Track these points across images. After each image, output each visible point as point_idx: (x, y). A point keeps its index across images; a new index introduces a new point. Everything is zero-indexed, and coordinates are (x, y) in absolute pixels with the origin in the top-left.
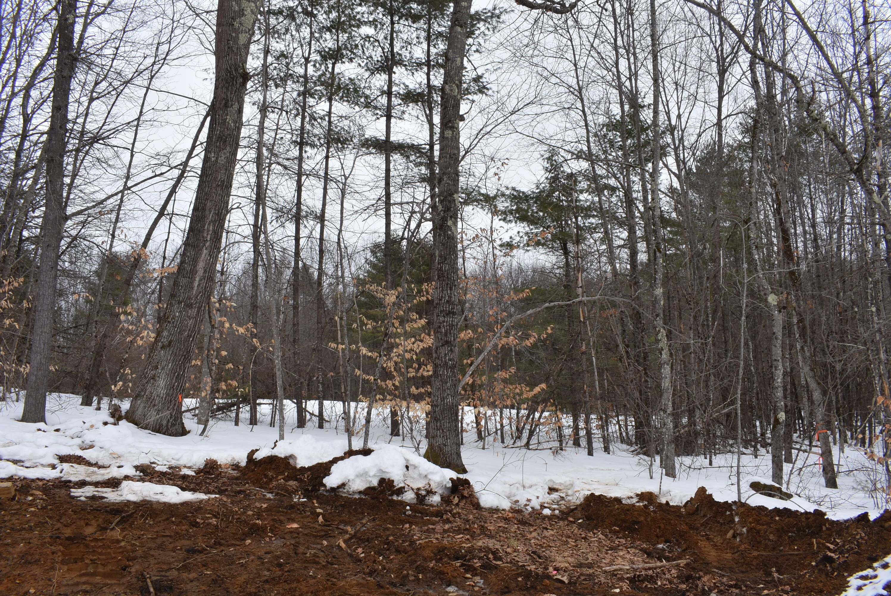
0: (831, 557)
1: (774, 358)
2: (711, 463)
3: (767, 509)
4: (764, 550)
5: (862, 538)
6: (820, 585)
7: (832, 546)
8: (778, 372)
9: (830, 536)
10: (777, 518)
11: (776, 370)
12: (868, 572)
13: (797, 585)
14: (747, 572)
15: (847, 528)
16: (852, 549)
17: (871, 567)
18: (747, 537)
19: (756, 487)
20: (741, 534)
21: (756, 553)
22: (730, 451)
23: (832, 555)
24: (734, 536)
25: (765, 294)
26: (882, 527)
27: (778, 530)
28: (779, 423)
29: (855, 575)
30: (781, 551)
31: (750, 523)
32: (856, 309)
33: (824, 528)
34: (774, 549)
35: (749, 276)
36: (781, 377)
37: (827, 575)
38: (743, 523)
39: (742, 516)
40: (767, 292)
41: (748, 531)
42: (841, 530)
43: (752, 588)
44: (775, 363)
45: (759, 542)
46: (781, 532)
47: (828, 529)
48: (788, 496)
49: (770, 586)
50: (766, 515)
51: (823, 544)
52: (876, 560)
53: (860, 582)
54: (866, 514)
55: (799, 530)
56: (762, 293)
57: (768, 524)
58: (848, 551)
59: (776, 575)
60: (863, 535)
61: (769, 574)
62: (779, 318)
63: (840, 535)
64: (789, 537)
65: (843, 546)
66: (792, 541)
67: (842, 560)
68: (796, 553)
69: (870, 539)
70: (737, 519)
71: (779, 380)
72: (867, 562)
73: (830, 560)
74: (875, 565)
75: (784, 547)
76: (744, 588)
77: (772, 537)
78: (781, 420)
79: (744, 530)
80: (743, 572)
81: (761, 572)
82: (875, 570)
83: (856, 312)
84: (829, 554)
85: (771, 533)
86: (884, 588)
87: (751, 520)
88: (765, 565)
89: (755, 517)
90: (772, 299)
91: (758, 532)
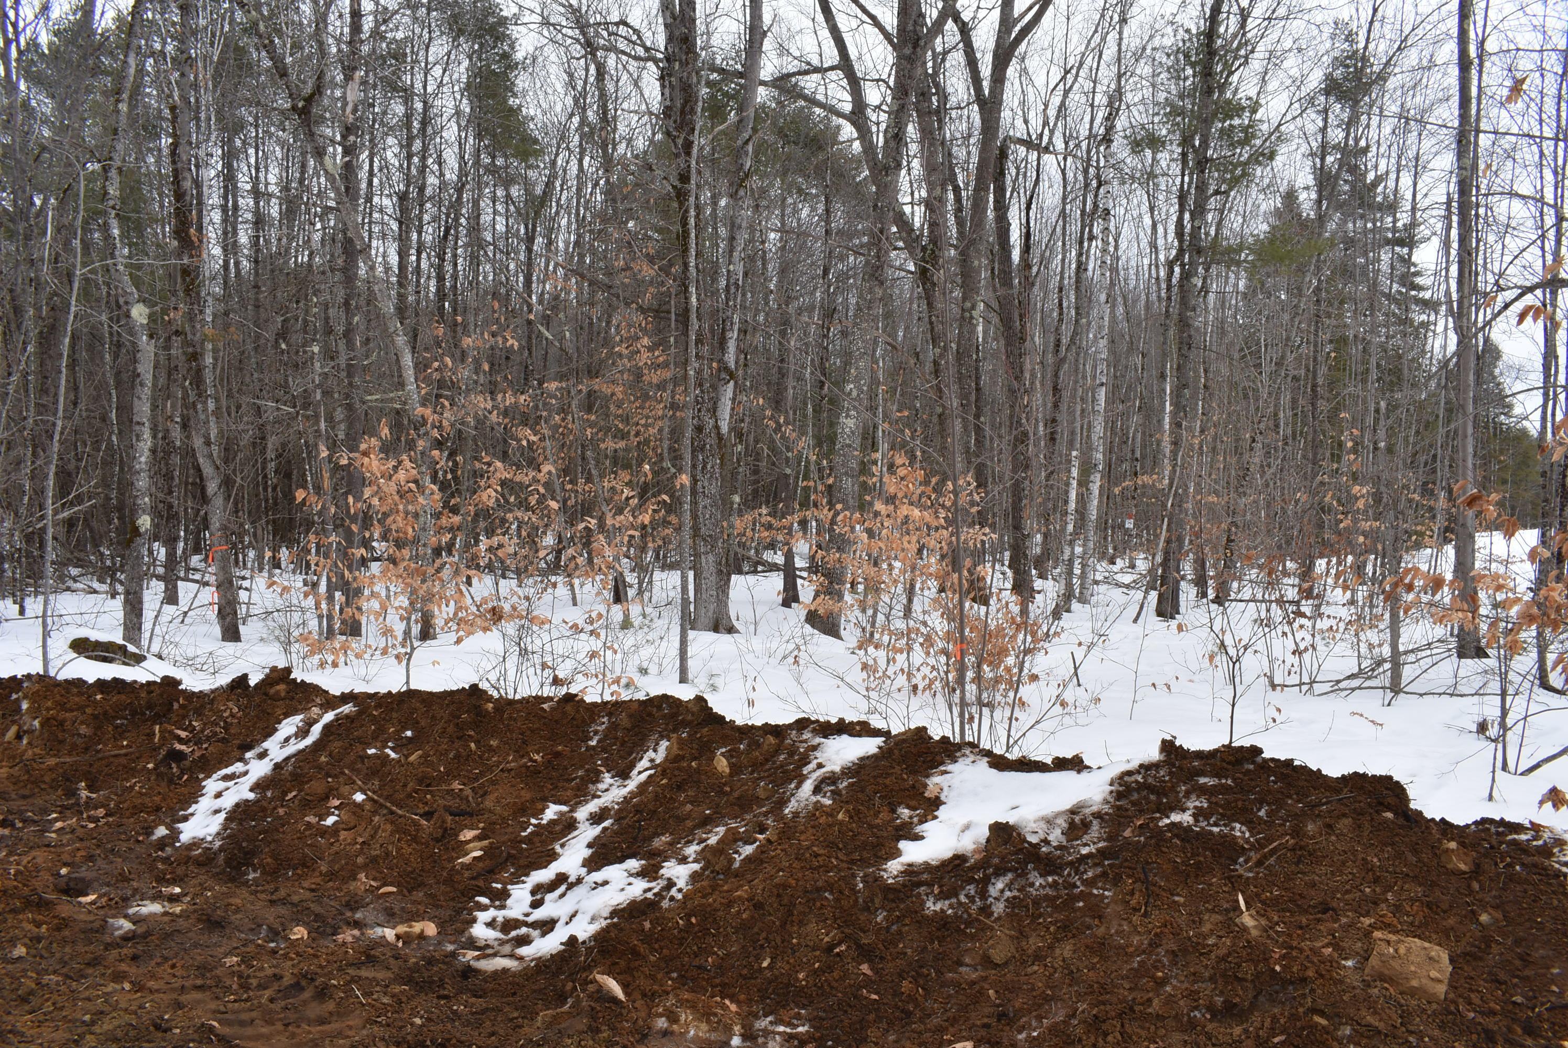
0: (181, 753)
1: (136, 418)
2: (22, 612)
3: (85, 682)
4: (70, 754)
5: (232, 715)
6: (157, 799)
7: (183, 734)
8: (141, 444)
9: (184, 717)
10: (99, 697)
11: (138, 440)
12: (238, 767)
13: (117, 805)
14: (32, 795)
15: (212, 702)
16: (215, 734)
17: (242, 759)
18: (42, 733)
19: (82, 647)
20: (30, 732)
21: (52, 761)
22: (68, 589)
23: (183, 747)
24: (19, 737)
25: (127, 303)
26: (266, 694)
27: (95, 717)
28: (140, 535)
29: (215, 776)
30: (98, 752)
31: (48, 709)
32: (284, 346)
33: (176, 706)
34: (87, 749)
35: (84, 265)
36: (147, 453)
37: (171, 781)
38: (34, 712)
39: (34, 698)
40: (131, 299)
41: (42, 725)
42: (203, 706)
43: (34, 822)
44: (137, 428)
45: (61, 742)
46: (100, 720)
47: (182, 707)
48: (138, 659)
49: (68, 813)
50: (80, 694)
51: (171, 732)
52: (250, 747)
53: (222, 785)
54: (244, 677)
55: (134, 713)
56: (121, 301)
57: (81, 708)
58: (208, 738)
59: (84, 794)
60: (236, 710)
61: (72, 793)
62: (147, 347)
63: (199, 713)
64: (117, 727)
65: (202, 731)
66: (120, 733)
67: (197, 754)
68: (123, 751)
69: (245, 715)
70: (25, 706)
71: (143, 459)
72: (236, 753)
73: (178, 756)
74: (248, 755)
75: (105, 745)
76: (19, 825)
77: (83, 730)
78: (142, 530)
79: (36, 723)
80: (24, 797)
81: (60, 792)
82: (246, 763)
83: (283, 351)
84: (178, 747)
85: (82, 723)
86: (251, 790)
87: (49, 704)
88: (68, 780)
89: (58, 697)
90: (139, 313)
91: (61, 724)
